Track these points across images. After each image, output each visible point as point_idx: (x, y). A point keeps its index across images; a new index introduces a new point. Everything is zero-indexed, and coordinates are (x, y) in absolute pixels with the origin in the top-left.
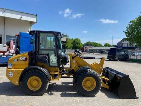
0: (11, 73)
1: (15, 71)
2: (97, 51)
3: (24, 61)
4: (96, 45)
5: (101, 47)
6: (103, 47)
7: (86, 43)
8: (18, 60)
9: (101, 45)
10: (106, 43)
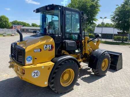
0: (36, 71)
1: (43, 68)
2: (29, 30)
3: (49, 50)
4: (24, 25)
5: (29, 27)
6: (31, 27)
7: (13, 22)
8: (41, 50)
9: (29, 25)
10: (33, 24)
